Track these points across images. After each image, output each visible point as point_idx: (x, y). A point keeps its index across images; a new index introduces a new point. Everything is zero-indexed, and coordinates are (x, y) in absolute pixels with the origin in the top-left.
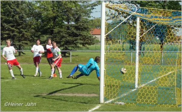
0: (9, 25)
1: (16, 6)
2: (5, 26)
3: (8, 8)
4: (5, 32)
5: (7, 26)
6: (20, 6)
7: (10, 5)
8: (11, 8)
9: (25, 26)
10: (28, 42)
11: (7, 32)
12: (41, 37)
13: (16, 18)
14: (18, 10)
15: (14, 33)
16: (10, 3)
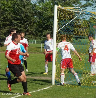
0: (17, 21)
1: (23, 6)
2: (14, 22)
3: (17, 8)
4: (14, 28)
5: (15, 22)
6: (26, 7)
7: (18, 5)
8: (19, 8)
9: (30, 23)
10: (32, 36)
11: (15, 27)
12: (43, 32)
13: (22, 17)
14: (24, 9)
15: (21, 29)
16: (18, 4)
